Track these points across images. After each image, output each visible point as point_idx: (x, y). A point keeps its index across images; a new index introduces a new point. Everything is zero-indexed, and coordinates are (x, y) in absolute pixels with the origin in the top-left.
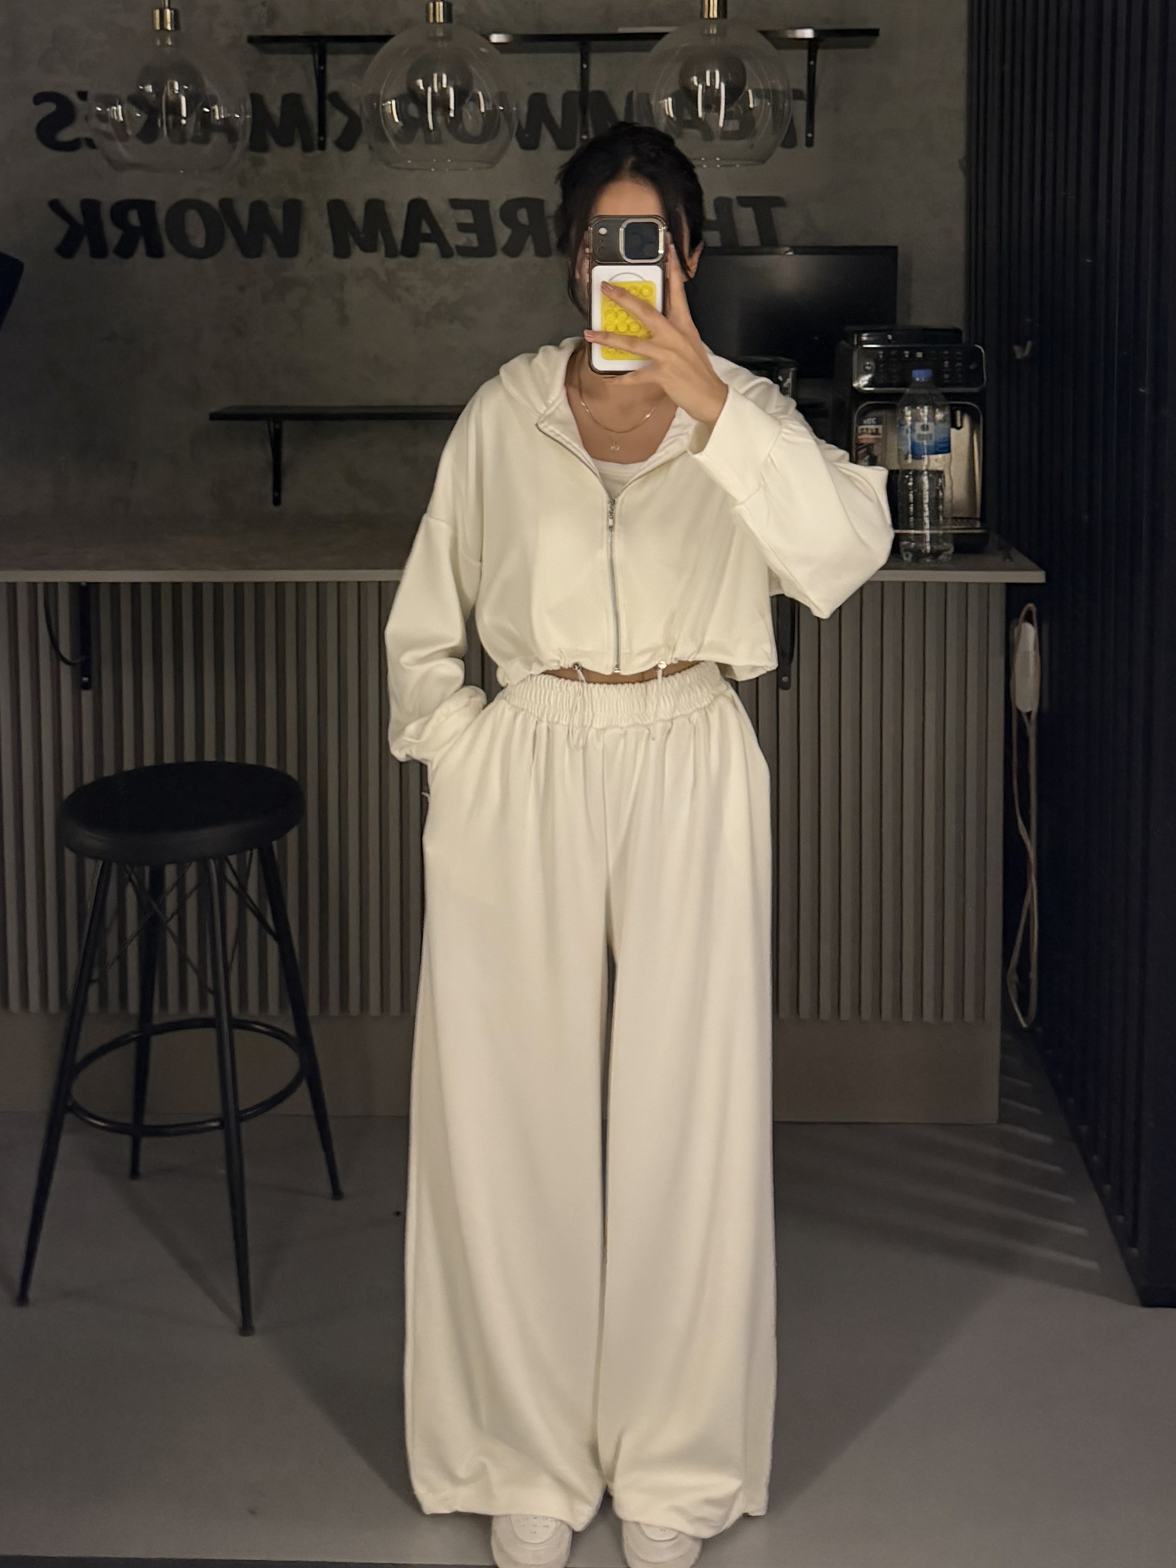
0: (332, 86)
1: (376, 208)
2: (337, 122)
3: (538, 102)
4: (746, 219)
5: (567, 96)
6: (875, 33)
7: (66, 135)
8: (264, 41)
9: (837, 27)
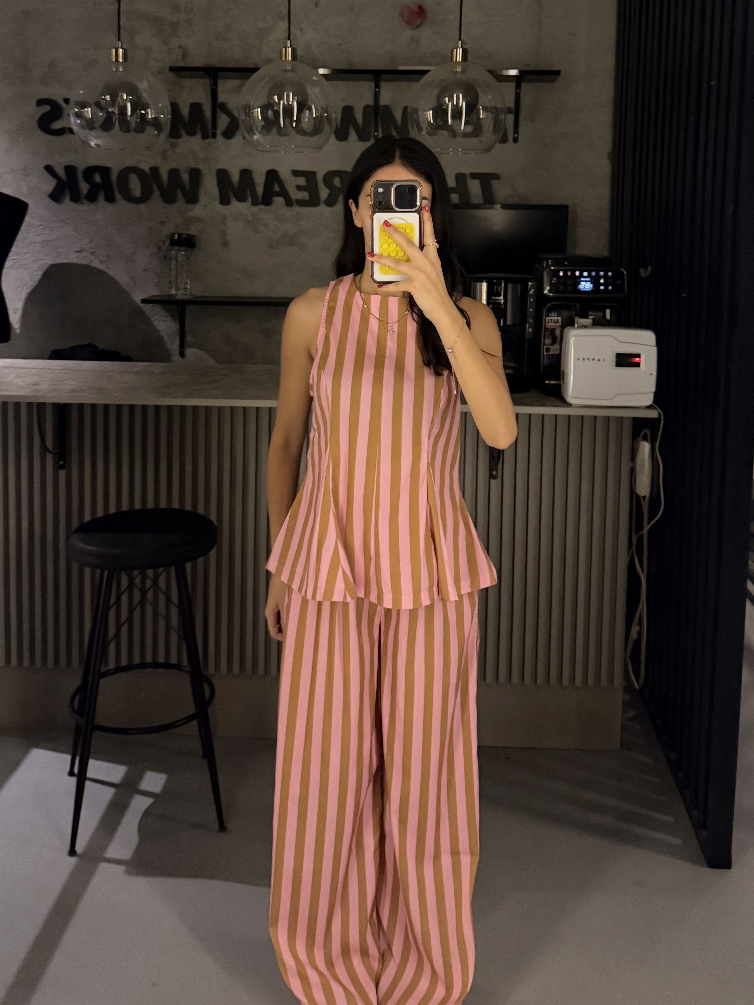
0: (221, 99)
2: (223, 121)
4: (475, 187)
5: (366, 108)
6: (557, 73)
7: (56, 125)
8: (176, 70)
9: (534, 68)
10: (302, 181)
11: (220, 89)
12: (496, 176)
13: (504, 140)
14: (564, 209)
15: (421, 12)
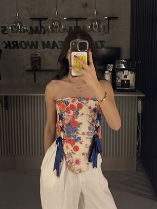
0: (42, 25)
1: (48, 42)
2: (43, 30)
3: (70, 27)
4: (99, 44)
5: (75, 27)
6: (118, 18)
7: (6, 32)
8: (32, 19)
9: (112, 17)
10: (61, 43)
11: (42, 23)
12: (104, 41)
13: (106, 33)
14: (120, 48)
15: (86, 4)
